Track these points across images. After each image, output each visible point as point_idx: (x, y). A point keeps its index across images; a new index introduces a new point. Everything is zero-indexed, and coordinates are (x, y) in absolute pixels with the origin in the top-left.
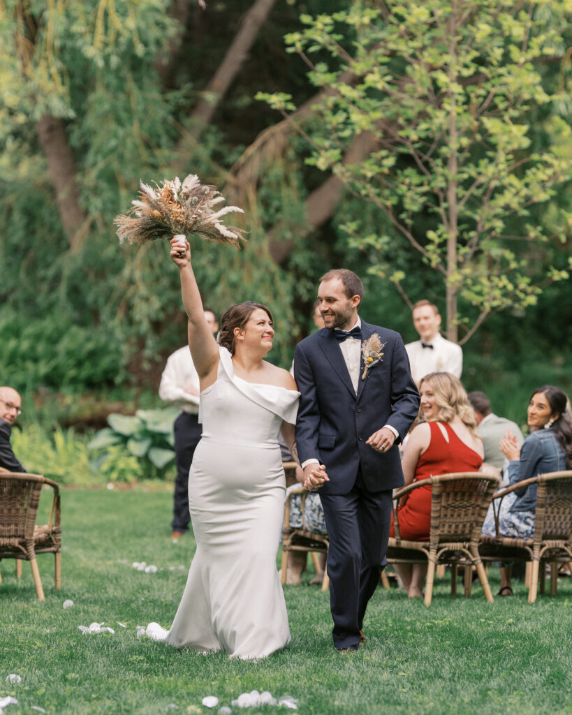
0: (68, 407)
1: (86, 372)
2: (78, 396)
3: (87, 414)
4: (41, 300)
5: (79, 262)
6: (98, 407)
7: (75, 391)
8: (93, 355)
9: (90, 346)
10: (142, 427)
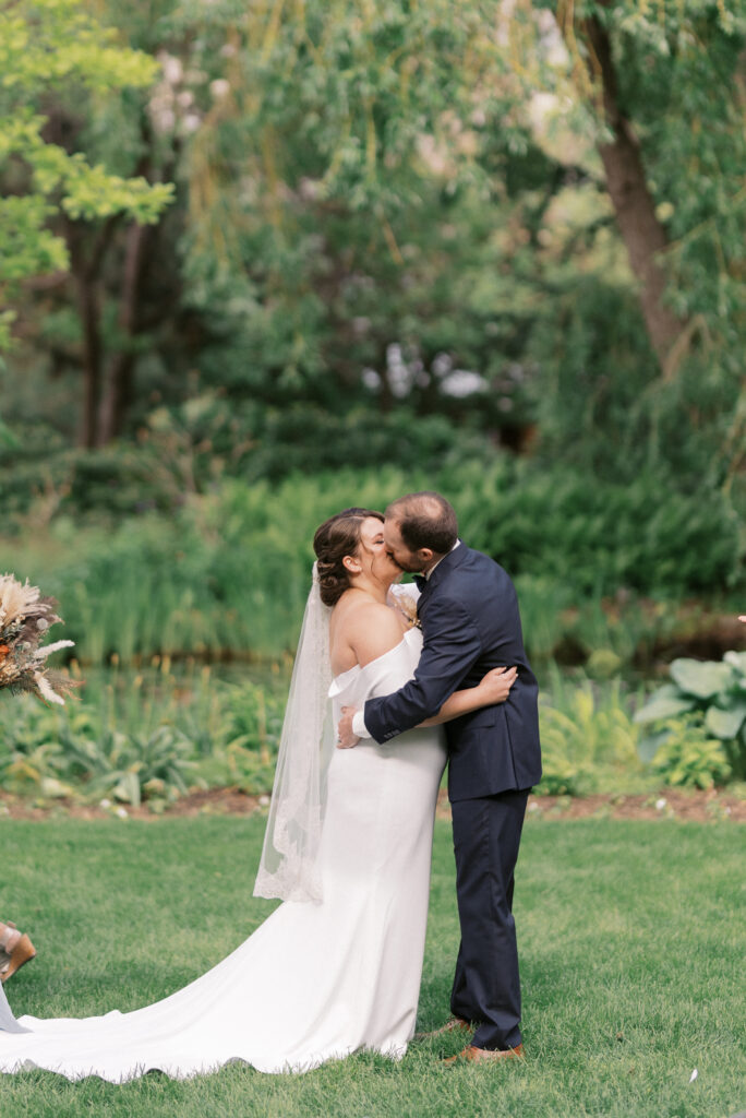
0: (660, 622)
1: (688, 566)
2: (676, 603)
3: (689, 631)
4: (623, 460)
5: (676, 398)
6: (707, 622)
7: (672, 596)
8: (700, 540)
9: (695, 524)
10: (731, 683)
